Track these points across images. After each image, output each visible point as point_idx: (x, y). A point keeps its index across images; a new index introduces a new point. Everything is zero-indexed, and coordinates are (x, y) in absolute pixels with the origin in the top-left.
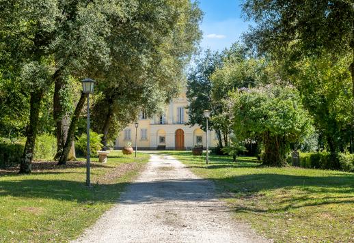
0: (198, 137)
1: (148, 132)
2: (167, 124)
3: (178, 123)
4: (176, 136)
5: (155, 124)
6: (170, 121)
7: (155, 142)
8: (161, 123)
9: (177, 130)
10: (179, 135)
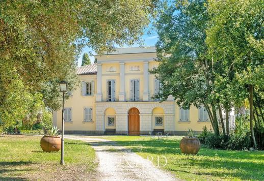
0: (157, 118)
1: (93, 111)
2: (118, 101)
3: (131, 101)
4: (129, 117)
5: (102, 101)
6: (122, 98)
7: (103, 125)
8: (110, 100)
9: (131, 110)
10: (134, 115)
